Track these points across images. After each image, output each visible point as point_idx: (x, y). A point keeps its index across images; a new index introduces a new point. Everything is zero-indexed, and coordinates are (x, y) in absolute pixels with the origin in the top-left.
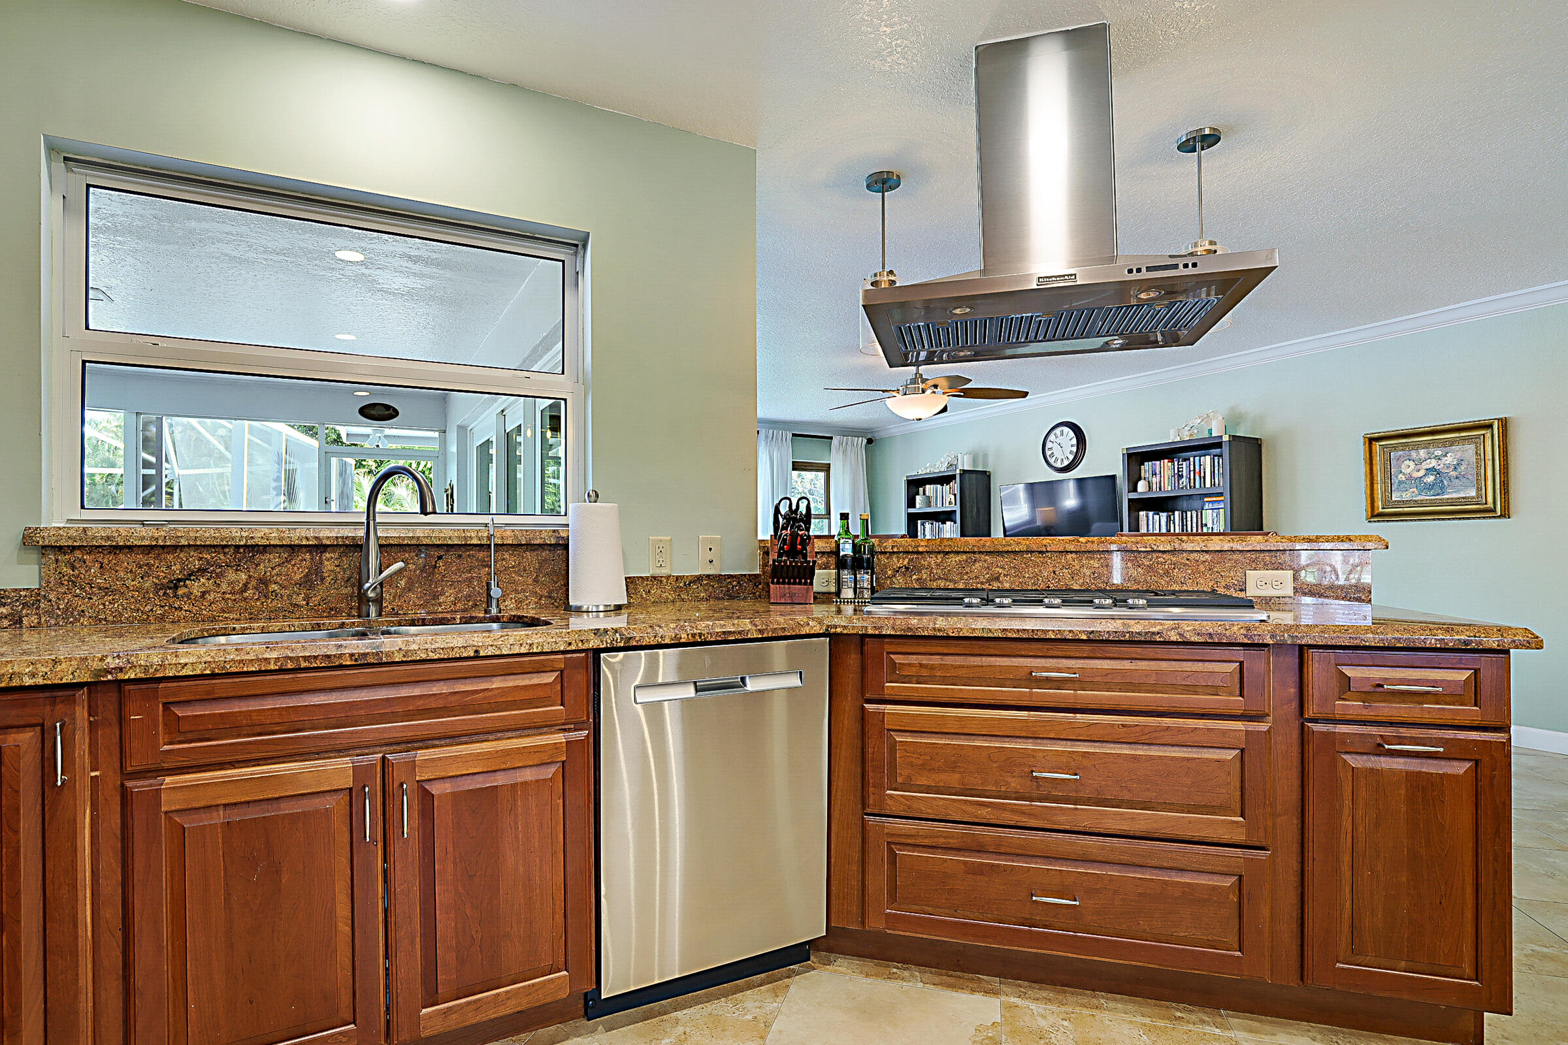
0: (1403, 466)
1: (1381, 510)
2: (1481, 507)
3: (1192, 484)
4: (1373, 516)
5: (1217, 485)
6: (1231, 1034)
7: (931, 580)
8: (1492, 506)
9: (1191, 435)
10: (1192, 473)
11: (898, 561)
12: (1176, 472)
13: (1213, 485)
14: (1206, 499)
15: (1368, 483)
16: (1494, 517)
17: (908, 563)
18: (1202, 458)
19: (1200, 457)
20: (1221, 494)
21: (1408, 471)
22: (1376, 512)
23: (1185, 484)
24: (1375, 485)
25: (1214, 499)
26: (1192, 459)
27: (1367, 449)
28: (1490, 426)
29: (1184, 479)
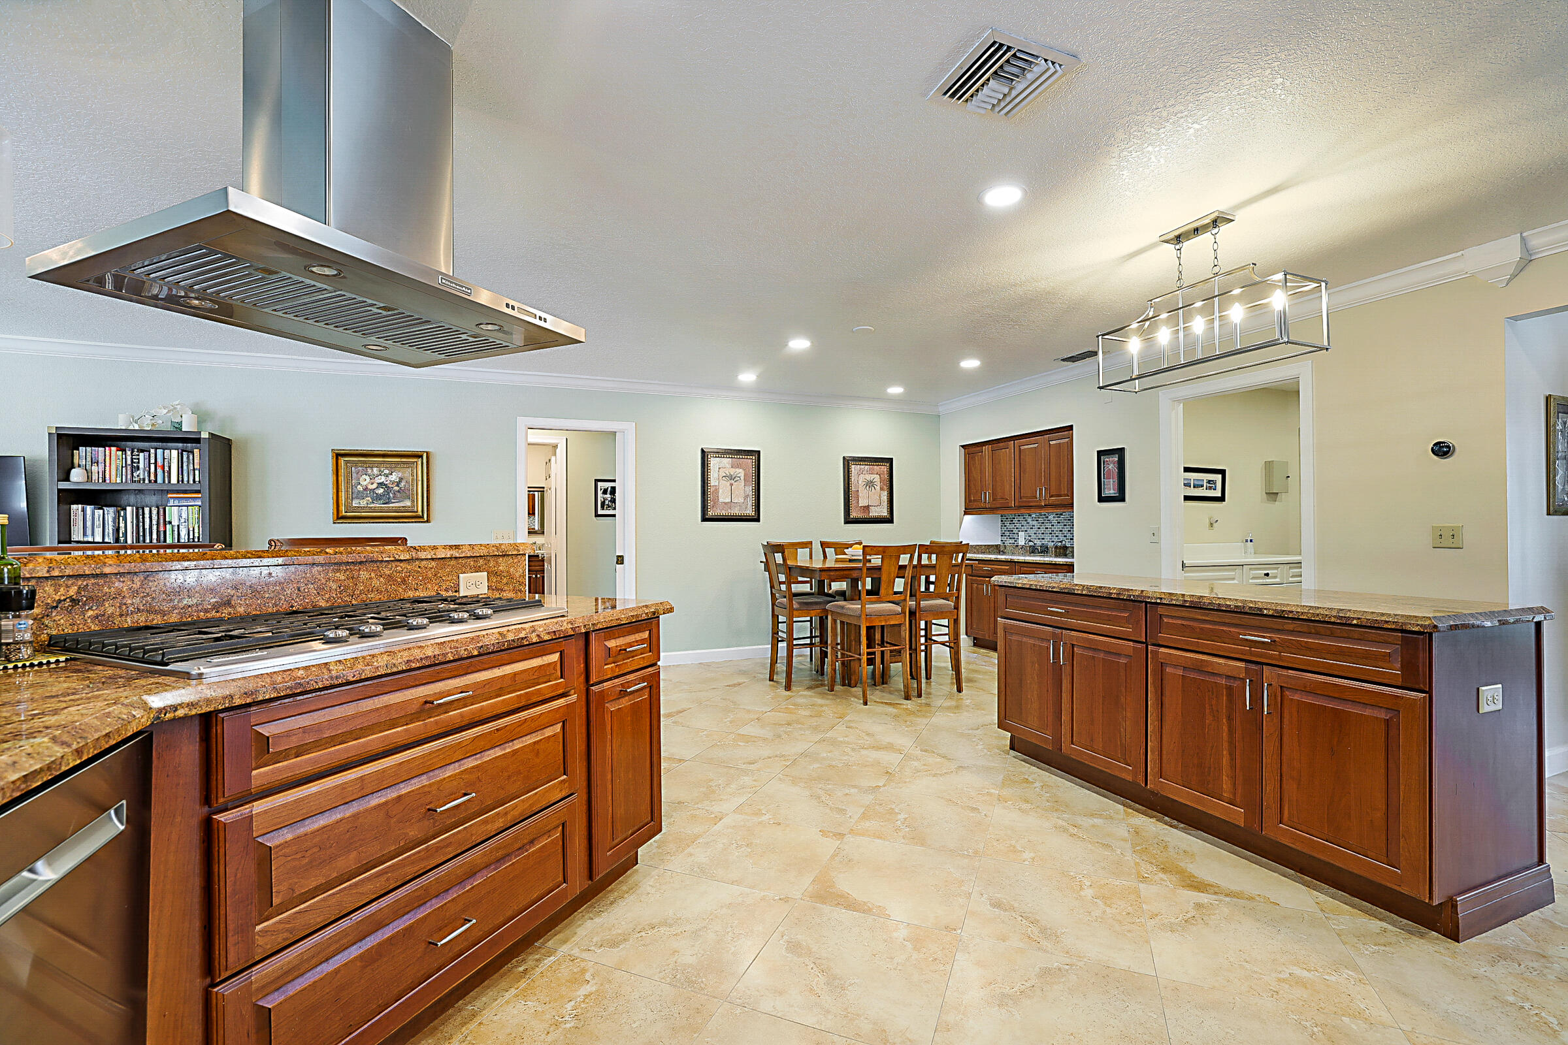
0: (361, 479)
1: (344, 514)
2: (414, 514)
3: (152, 478)
4: (338, 518)
5: (185, 482)
6: (559, 954)
7: (121, 615)
8: (421, 514)
9: (153, 425)
10: (152, 467)
11: (56, 591)
12: (129, 462)
13: (180, 480)
14: (169, 496)
15: (335, 491)
16: (422, 522)
17: (78, 592)
18: (167, 452)
19: (164, 449)
20: (198, 492)
21: (364, 483)
22: (340, 515)
23: (142, 477)
24: (340, 493)
25: (182, 495)
26: (152, 451)
27: (335, 462)
28: (421, 457)
29: (141, 471)
